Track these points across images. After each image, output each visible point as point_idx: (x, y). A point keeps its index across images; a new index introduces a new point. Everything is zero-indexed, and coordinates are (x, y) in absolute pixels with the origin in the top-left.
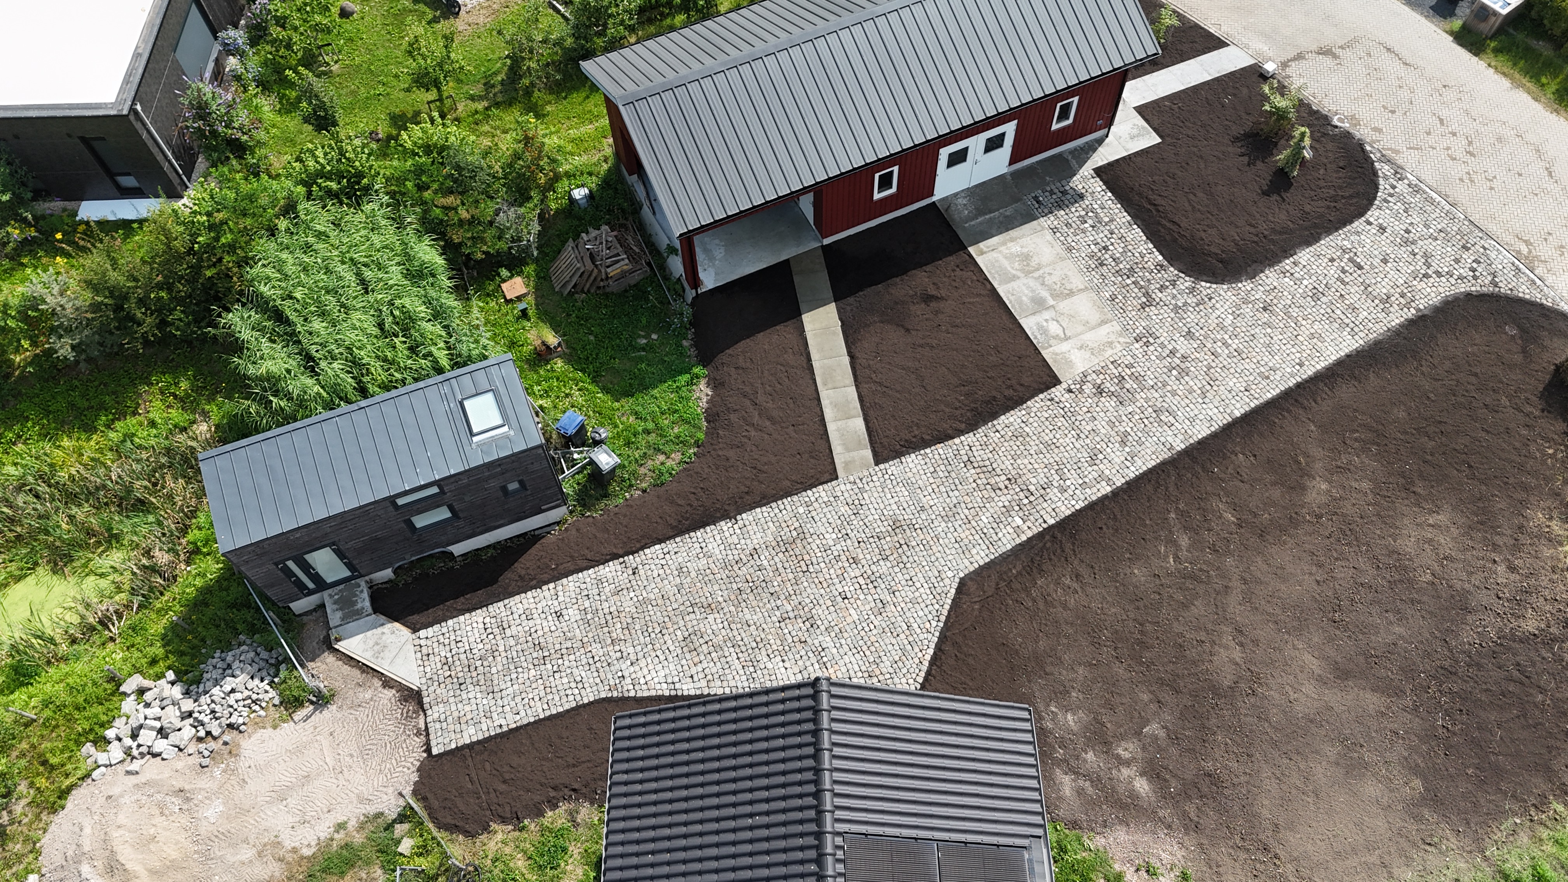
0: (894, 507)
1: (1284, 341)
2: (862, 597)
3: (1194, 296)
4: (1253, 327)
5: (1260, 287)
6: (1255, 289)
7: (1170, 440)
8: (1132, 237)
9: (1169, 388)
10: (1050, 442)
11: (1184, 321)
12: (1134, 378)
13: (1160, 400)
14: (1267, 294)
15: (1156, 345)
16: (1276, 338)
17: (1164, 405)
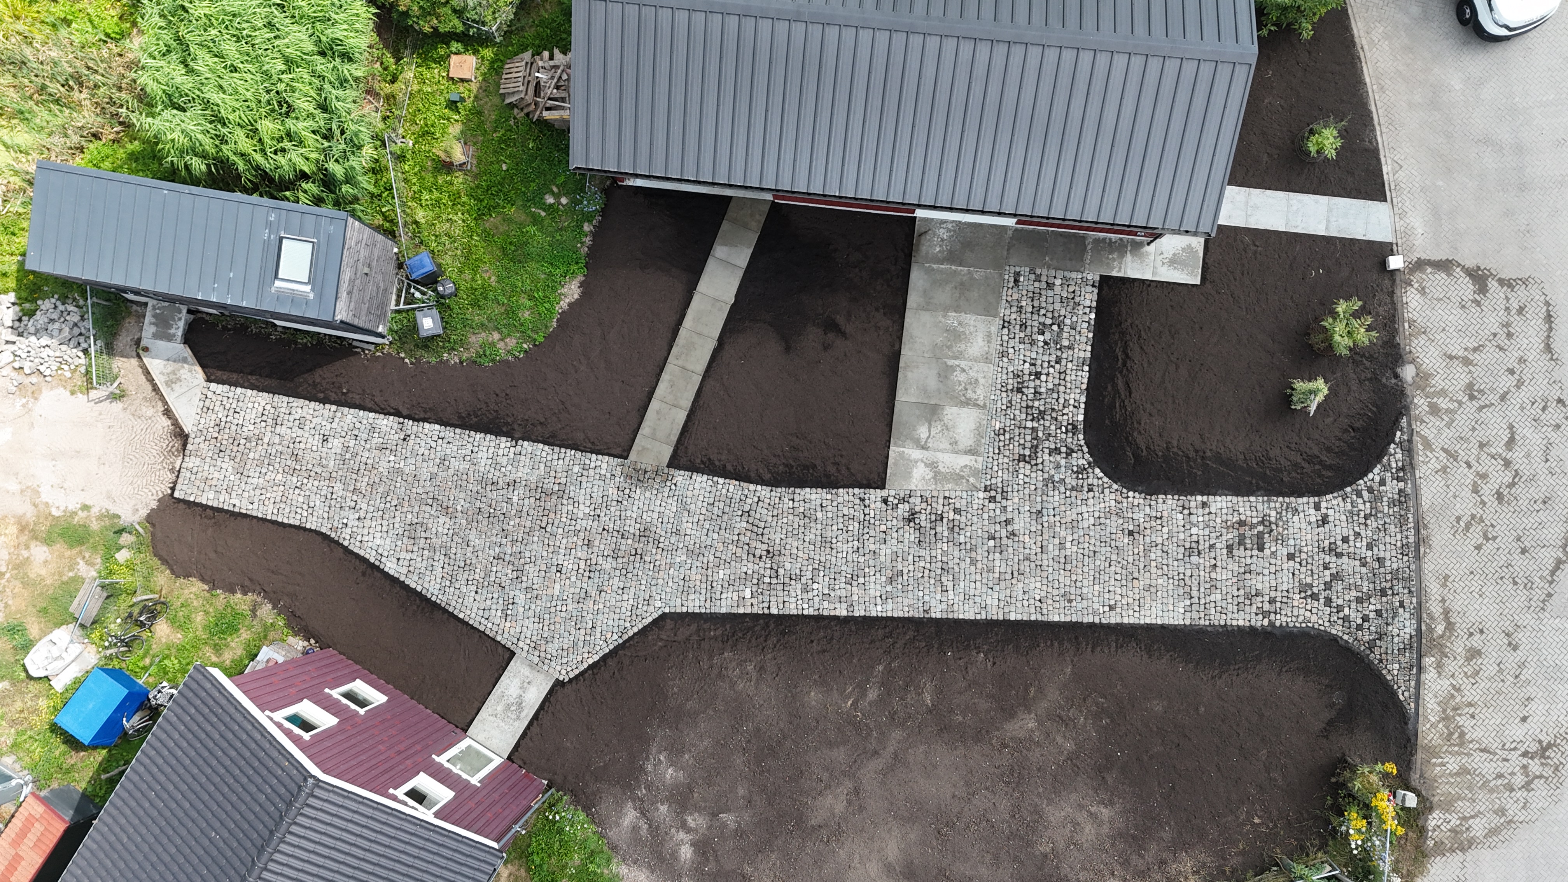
0: (656, 515)
1: (1118, 577)
2: (573, 579)
3: (1077, 478)
4: (1103, 544)
5: (1147, 508)
6: (1141, 507)
7: (933, 603)
8: (1074, 377)
9: (973, 554)
10: (829, 539)
11: (1045, 498)
12: (951, 525)
13: (957, 561)
14: (1148, 519)
15: (999, 505)
16: (1113, 568)
17: (956, 567)
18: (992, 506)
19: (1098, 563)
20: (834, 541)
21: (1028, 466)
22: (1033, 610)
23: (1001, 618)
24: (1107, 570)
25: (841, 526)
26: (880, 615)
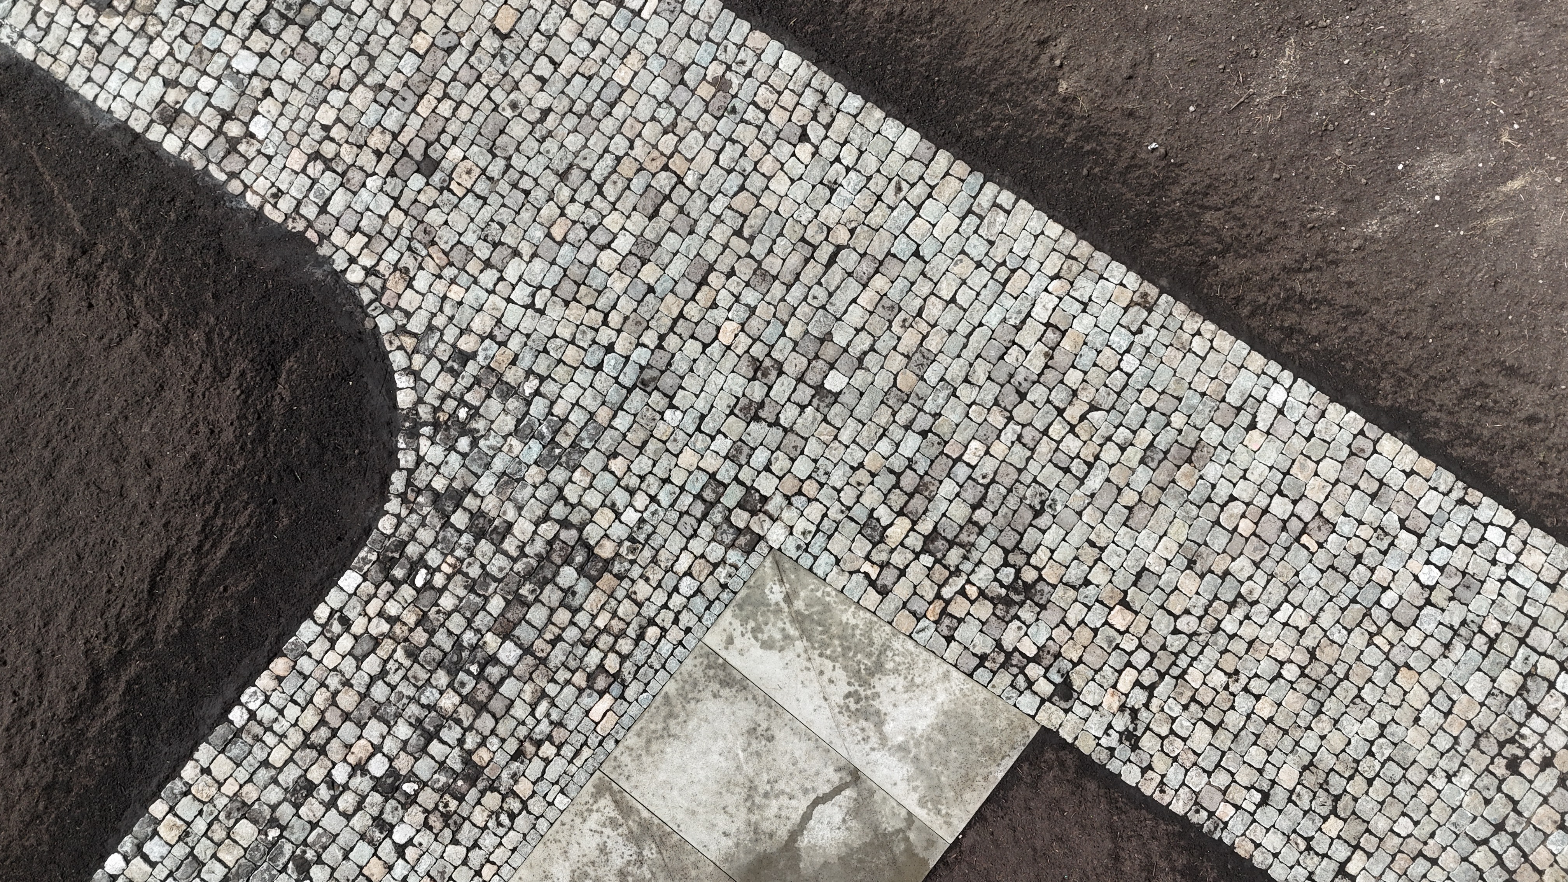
1: (543, 67)
3: (475, 412)
4: (526, 183)
5: (336, 206)
6: (349, 221)
7: (1109, 315)
8: (292, 712)
9: (906, 381)
10: (1304, 686)
11: (603, 415)
12: (918, 503)
13: (966, 393)
14: (356, 176)
15: (746, 475)
16: (542, 101)
18: (766, 485)
19: (574, 142)
20: (1290, 672)
21: (592, 533)
22: (842, 122)
23: (943, 158)
24: (562, 105)
25: (1244, 703)
26: (1287, 377)
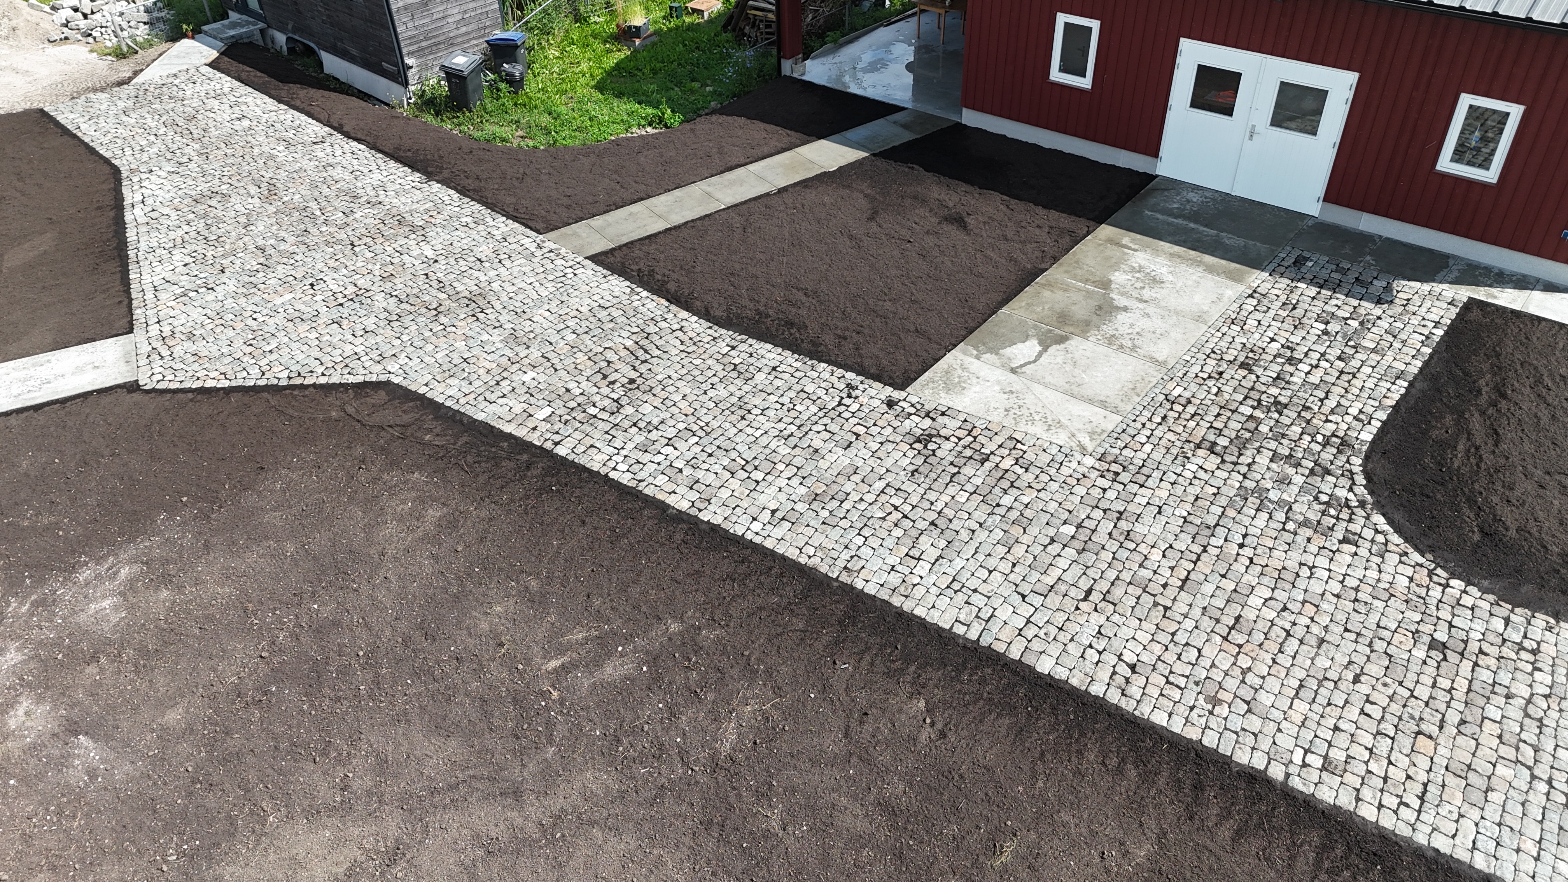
0: (511, 289)
1: (1374, 711)
2: (318, 298)
3: (1324, 513)
4: (1350, 636)
5: (1499, 622)
6: (1482, 614)
8: (1370, 386)
9: (1017, 530)
12: (996, 475)
13: (973, 525)
14: (1493, 639)
15: (1119, 487)
16: (1363, 689)
17: (964, 535)
18: (1103, 483)
19: (1324, 663)
20: (757, 411)
21: (1215, 460)
24: (1345, 686)
